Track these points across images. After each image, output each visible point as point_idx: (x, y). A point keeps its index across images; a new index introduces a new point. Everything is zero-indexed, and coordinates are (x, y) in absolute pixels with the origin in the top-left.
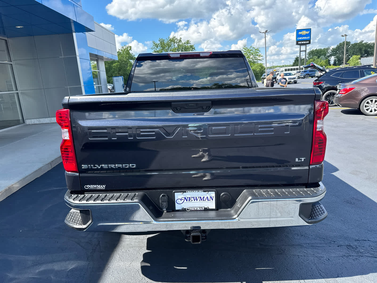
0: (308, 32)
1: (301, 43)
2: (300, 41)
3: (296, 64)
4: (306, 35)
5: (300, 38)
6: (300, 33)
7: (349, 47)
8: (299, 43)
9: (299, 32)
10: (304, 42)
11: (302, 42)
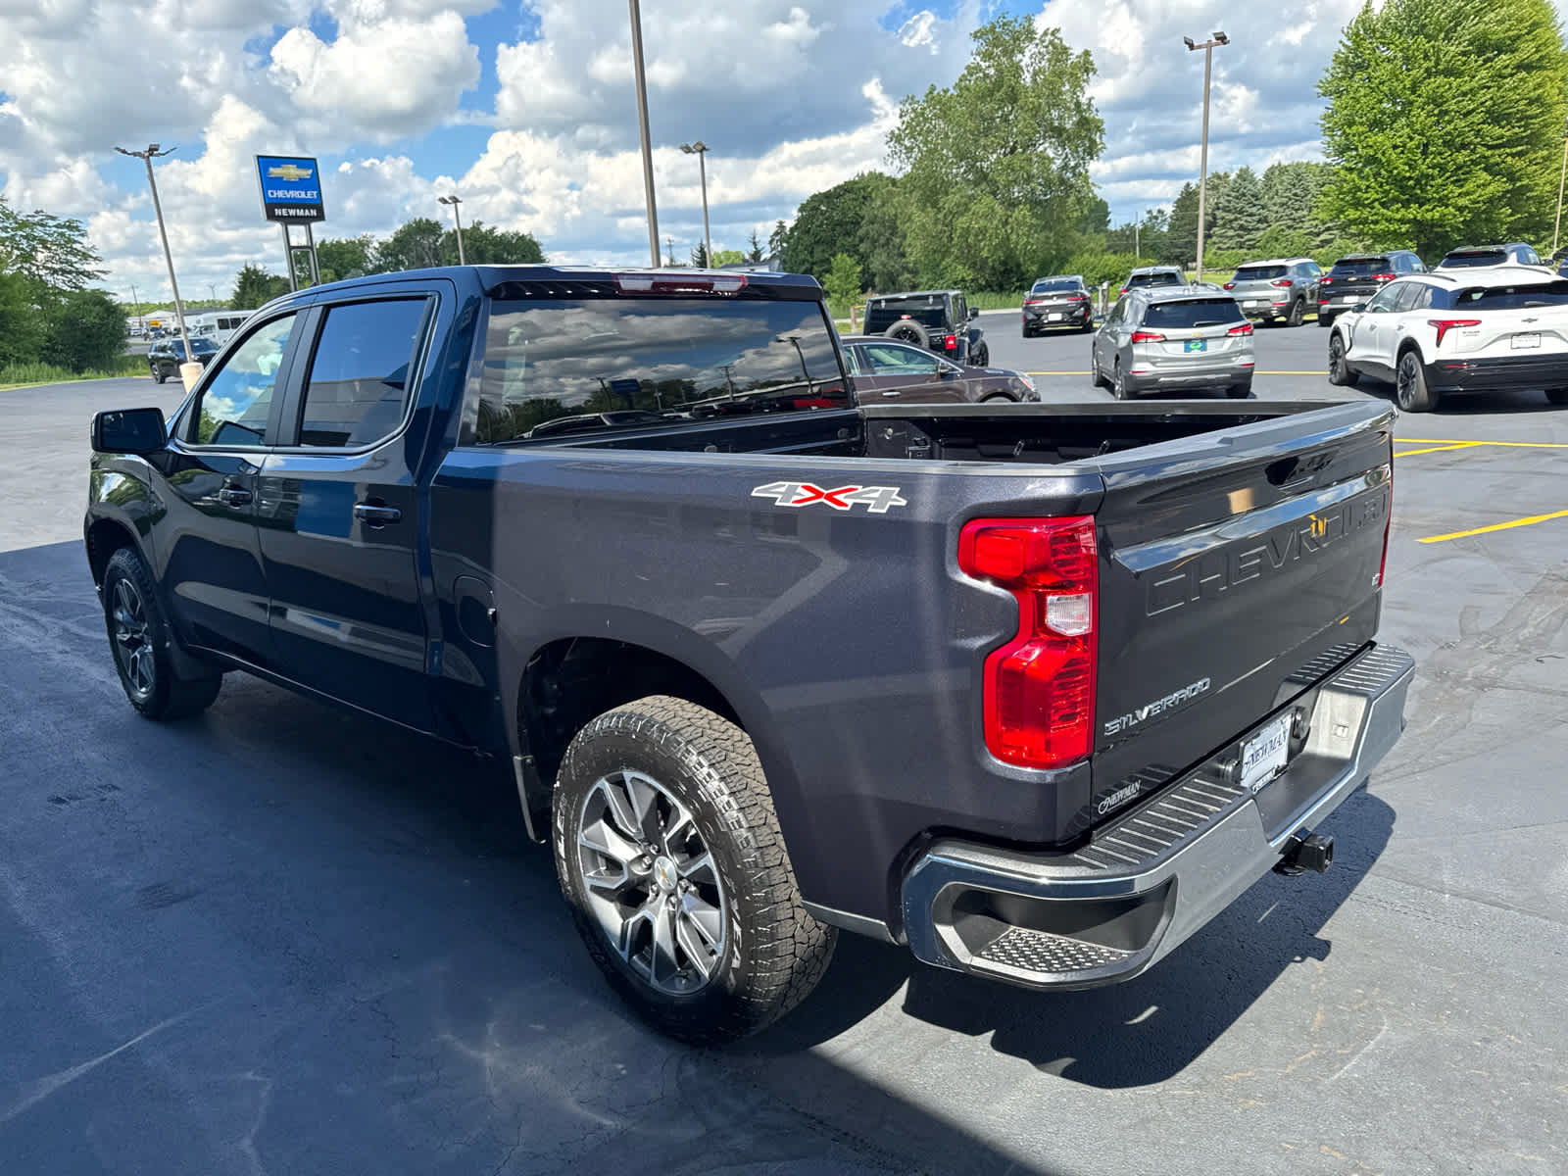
0: (306, 173)
1: (284, 212)
2: (281, 206)
3: (247, 297)
4: (302, 184)
5: (280, 194)
6: (275, 171)
7: (437, 241)
8: (278, 212)
9: (271, 170)
10: (300, 213)
11: (292, 212)
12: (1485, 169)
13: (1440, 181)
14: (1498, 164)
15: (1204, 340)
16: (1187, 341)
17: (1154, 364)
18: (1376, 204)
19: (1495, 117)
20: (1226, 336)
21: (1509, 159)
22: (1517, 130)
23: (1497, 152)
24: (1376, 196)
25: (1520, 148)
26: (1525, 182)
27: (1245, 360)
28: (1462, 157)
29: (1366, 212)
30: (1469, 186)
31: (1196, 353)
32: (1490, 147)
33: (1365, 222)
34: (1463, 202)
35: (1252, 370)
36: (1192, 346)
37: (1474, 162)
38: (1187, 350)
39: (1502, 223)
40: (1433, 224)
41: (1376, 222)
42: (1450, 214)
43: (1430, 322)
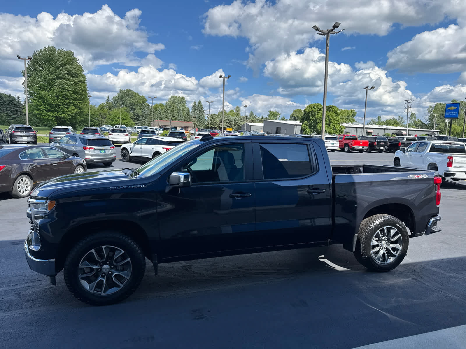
12: (73, 105)
13: (62, 107)
14: (76, 105)
15: (104, 150)
16: (100, 150)
17: (92, 156)
18: (44, 110)
19: (75, 93)
20: (110, 149)
21: (79, 104)
22: (80, 97)
23: (75, 101)
24: (44, 108)
25: (81, 101)
26: (83, 110)
27: (113, 156)
28: (67, 101)
29: (41, 112)
30: (70, 109)
31: (103, 153)
32: (74, 100)
33: (41, 114)
34: (69, 113)
35: (116, 158)
36: (102, 151)
37: (71, 103)
38: (101, 152)
39: (79, 120)
40: (61, 118)
41: (44, 116)
42: (66, 116)
43: (163, 148)
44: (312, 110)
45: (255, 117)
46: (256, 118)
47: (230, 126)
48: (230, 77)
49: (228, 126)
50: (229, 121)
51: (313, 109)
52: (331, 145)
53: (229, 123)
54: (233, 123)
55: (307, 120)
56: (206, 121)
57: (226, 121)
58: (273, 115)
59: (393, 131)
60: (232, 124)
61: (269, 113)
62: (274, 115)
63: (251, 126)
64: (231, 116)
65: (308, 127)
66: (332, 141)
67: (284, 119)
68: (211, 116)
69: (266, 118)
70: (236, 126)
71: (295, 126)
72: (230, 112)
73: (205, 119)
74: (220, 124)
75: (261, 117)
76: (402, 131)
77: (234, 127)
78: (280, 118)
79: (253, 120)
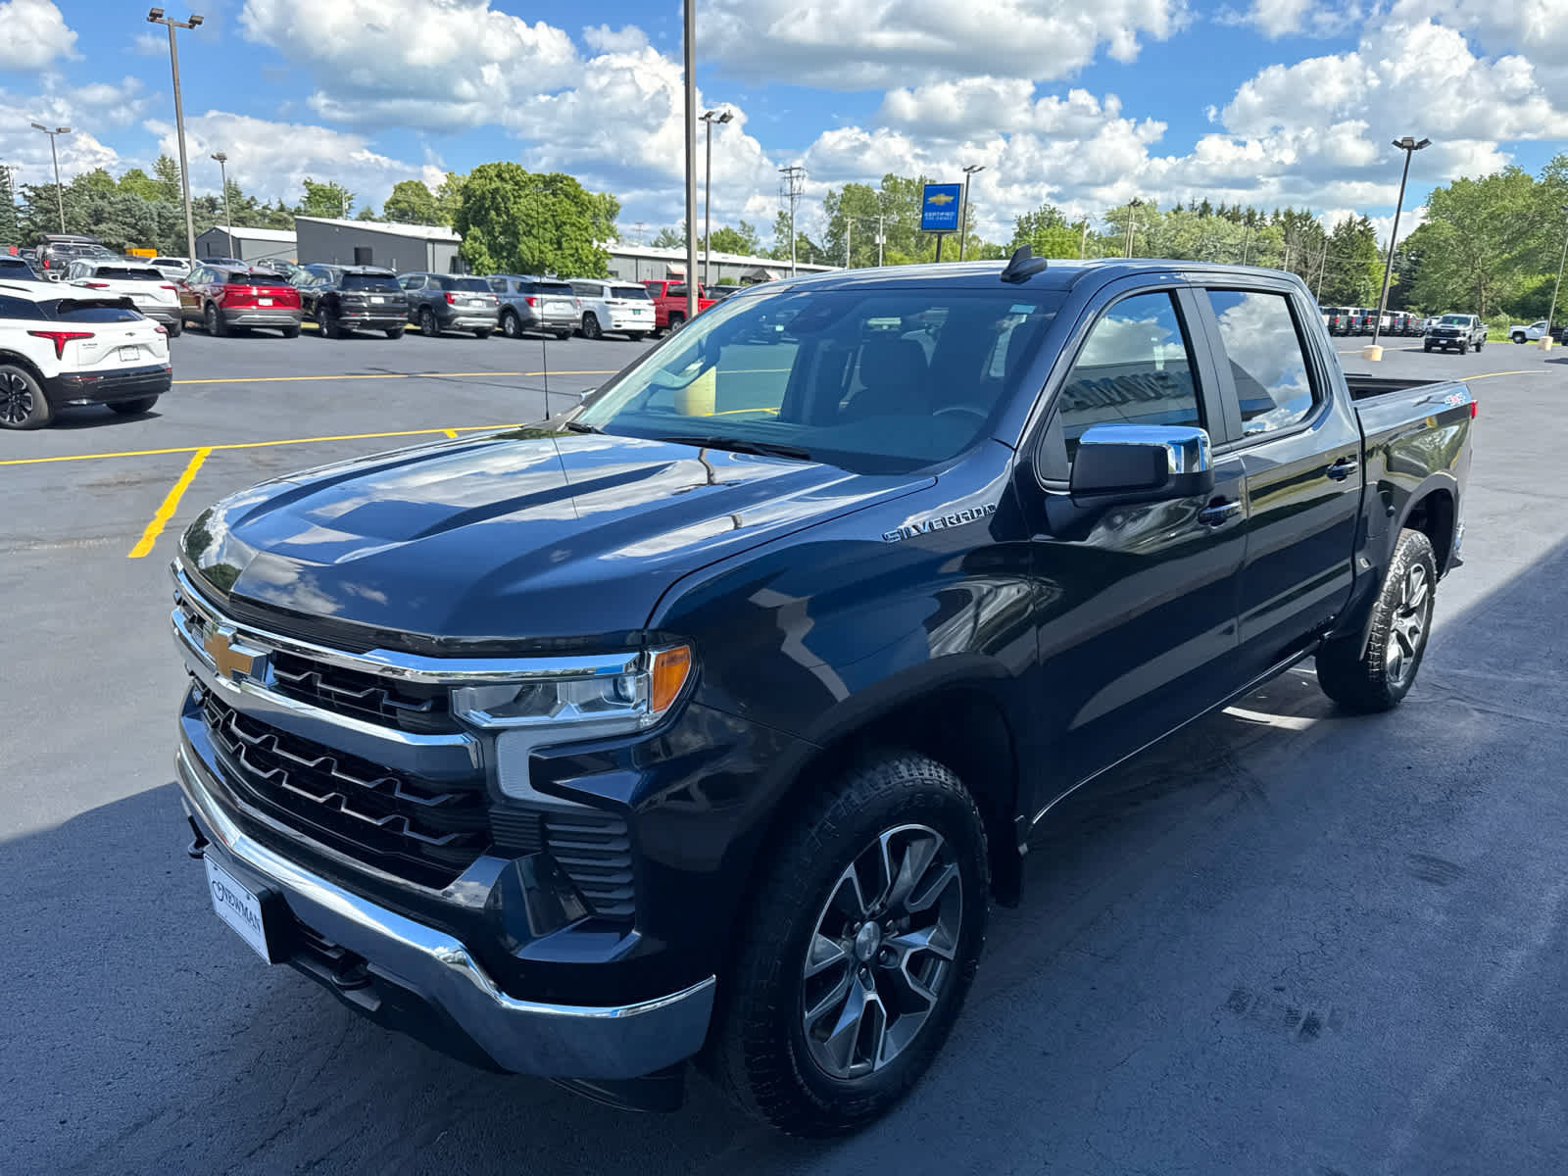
43: (31, 333)
44: (494, 186)
45: (249, 206)
46: (256, 208)
47: (143, 239)
48: (200, 23)
49: (131, 240)
50: (133, 216)
51: (497, 183)
52: (630, 315)
53: (134, 227)
54: (155, 226)
55: (477, 224)
56: (20, 215)
57: (120, 218)
58: (324, 198)
59: (743, 272)
60: (152, 230)
61: (306, 193)
62: (329, 199)
63: (239, 239)
64: (139, 197)
65: (484, 249)
66: (632, 303)
67: (373, 217)
68: (44, 195)
69: (298, 211)
70: (169, 240)
71: (430, 246)
72: (129, 177)
73: (16, 204)
74: (93, 227)
75: (275, 206)
76: (769, 272)
77: (161, 245)
78: (354, 214)
79: (242, 214)
